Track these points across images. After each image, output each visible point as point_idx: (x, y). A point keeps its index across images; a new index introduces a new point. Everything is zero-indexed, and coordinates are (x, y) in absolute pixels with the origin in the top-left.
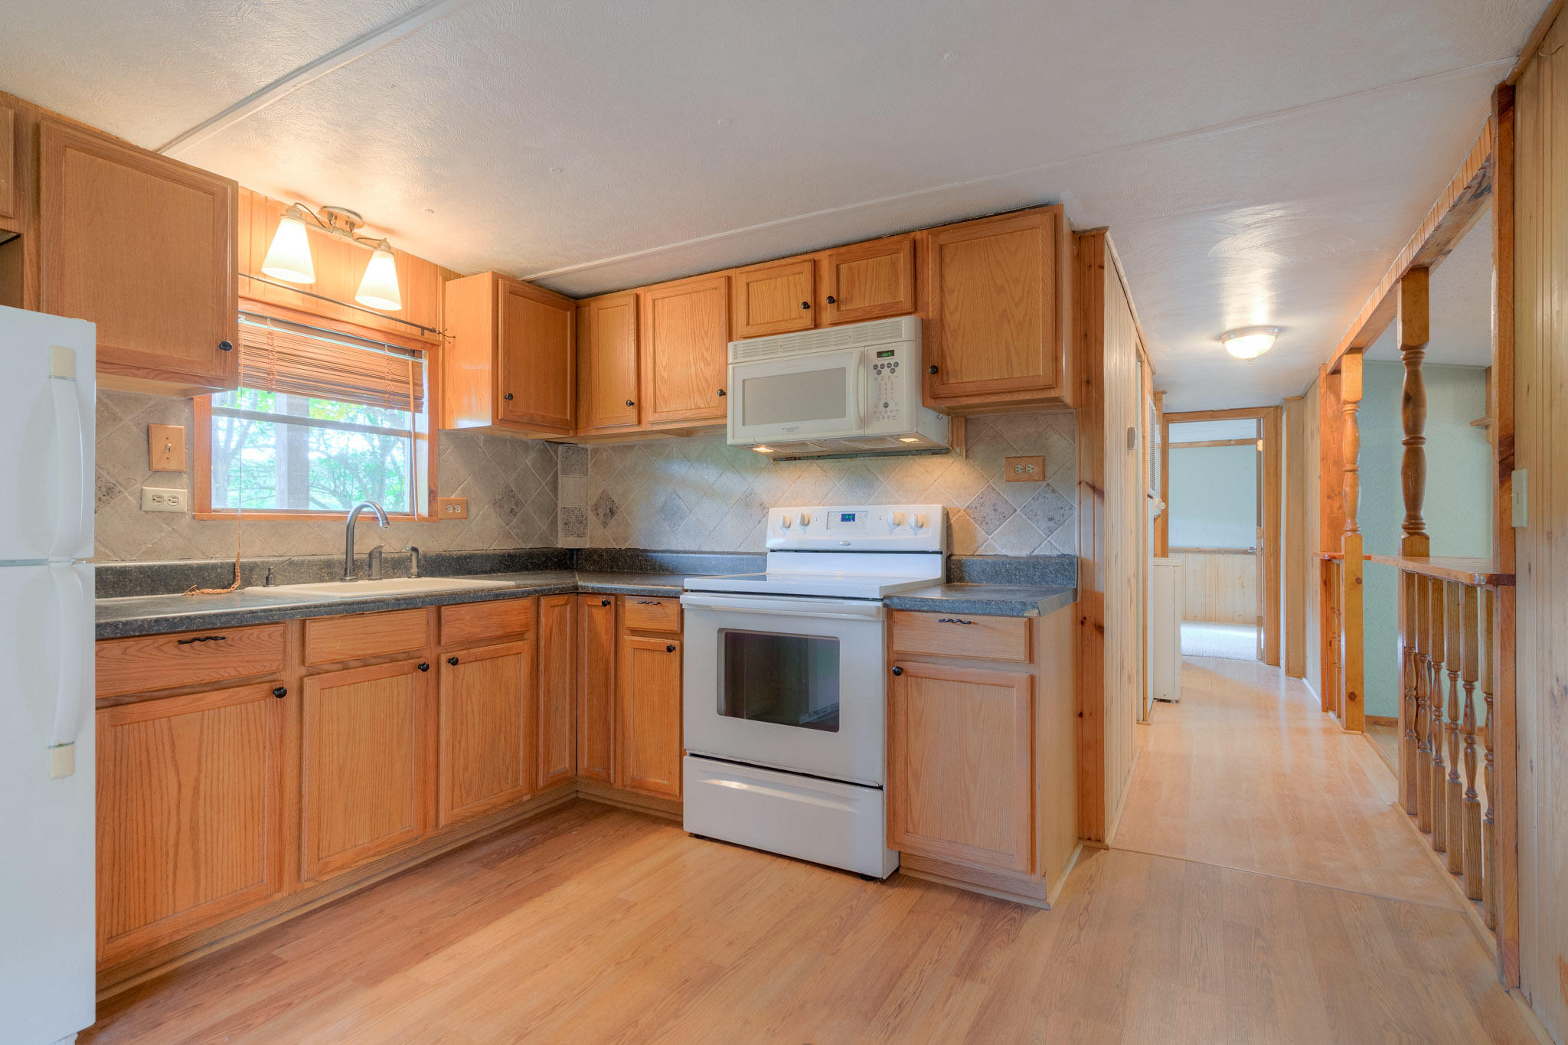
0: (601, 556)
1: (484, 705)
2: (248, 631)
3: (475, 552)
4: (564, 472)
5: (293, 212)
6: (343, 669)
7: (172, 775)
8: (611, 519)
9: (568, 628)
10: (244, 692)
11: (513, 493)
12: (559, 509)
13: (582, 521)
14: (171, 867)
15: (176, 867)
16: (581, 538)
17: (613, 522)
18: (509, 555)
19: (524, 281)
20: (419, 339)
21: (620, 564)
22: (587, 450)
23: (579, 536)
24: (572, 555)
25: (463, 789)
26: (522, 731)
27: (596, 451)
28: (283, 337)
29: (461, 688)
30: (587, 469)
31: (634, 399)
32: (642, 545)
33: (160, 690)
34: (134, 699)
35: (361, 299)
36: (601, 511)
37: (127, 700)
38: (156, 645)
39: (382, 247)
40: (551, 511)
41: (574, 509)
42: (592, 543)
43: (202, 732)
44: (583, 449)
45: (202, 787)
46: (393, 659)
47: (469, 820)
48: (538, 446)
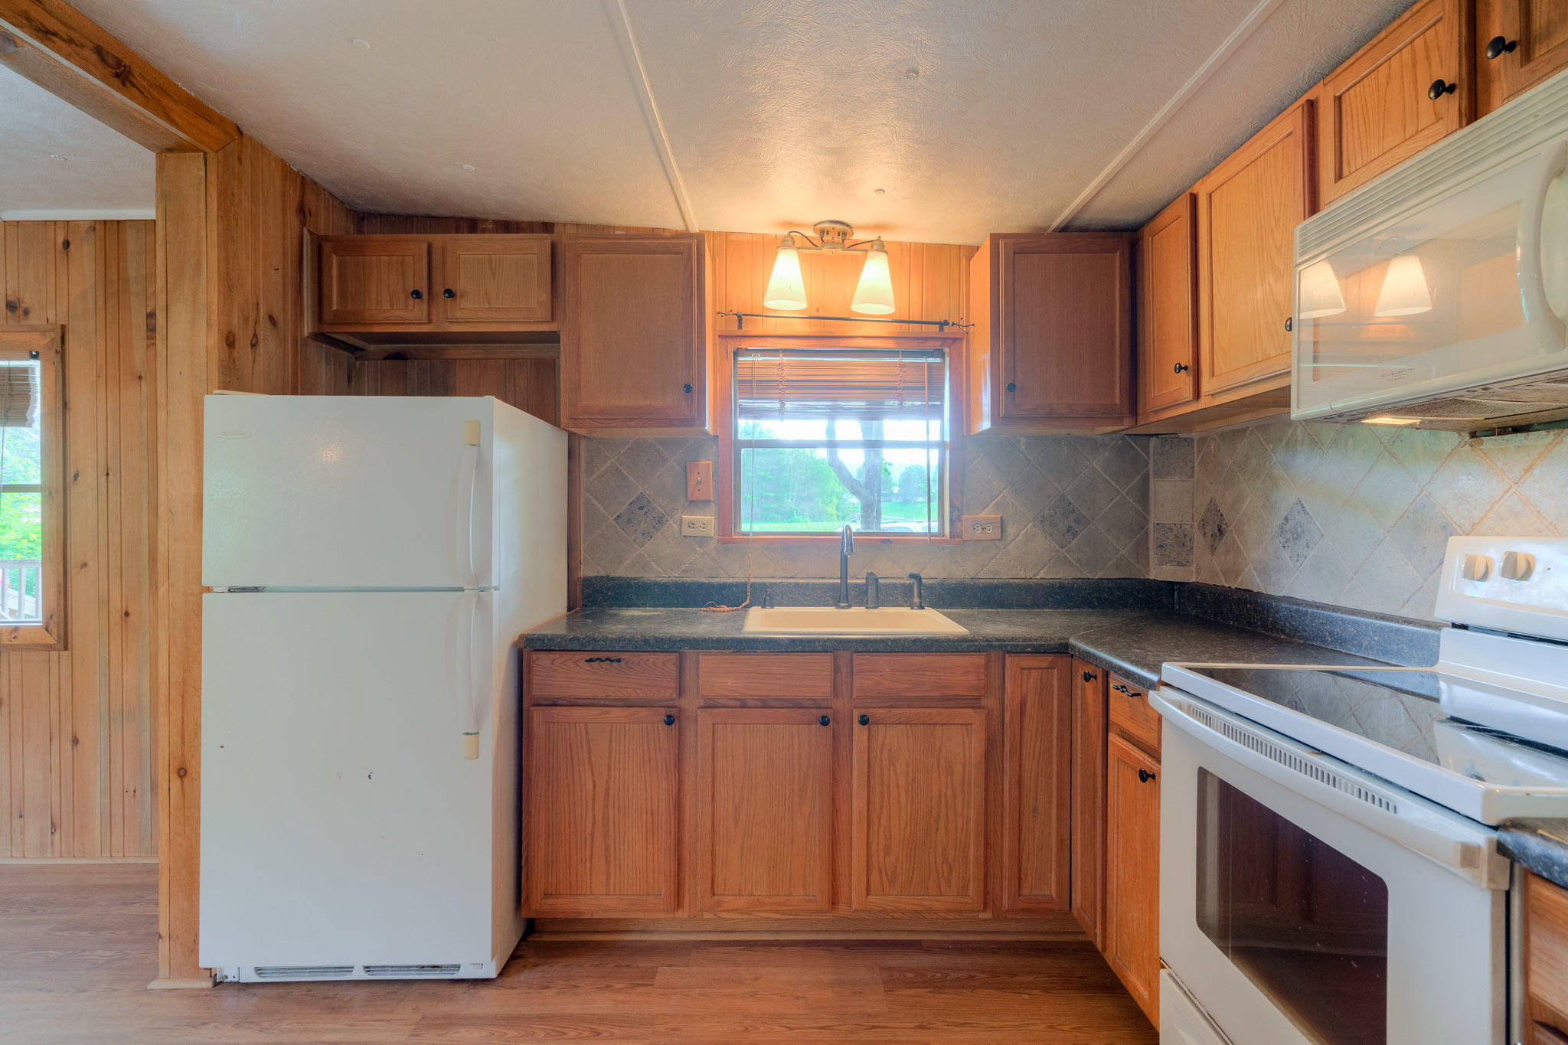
0: (1204, 595)
1: (913, 780)
2: (645, 656)
3: (1011, 581)
4: (1157, 475)
5: (787, 242)
6: (741, 707)
7: (588, 774)
8: (1220, 541)
9: (1055, 702)
10: (643, 713)
11: (1071, 507)
12: (1151, 526)
13: (1183, 542)
14: (588, 853)
15: (592, 855)
16: (1182, 568)
17: (1221, 548)
18: (1062, 586)
19: (1054, 230)
20: (939, 336)
21: (1225, 610)
22: (1193, 440)
23: (1180, 564)
24: (1172, 591)
25: (883, 875)
26: (972, 824)
27: (1203, 441)
28: (791, 366)
29: (881, 753)
30: (1193, 468)
31: (1187, 360)
32: (1257, 585)
33: (583, 699)
34: (565, 703)
35: (858, 307)
36: (1209, 529)
37: (561, 702)
38: (574, 660)
39: (875, 247)
40: (1138, 531)
41: (1173, 526)
42: (1198, 576)
43: (611, 742)
44: (1186, 439)
45: (611, 791)
46: (796, 705)
47: (896, 915)
48: (1114, 442)
